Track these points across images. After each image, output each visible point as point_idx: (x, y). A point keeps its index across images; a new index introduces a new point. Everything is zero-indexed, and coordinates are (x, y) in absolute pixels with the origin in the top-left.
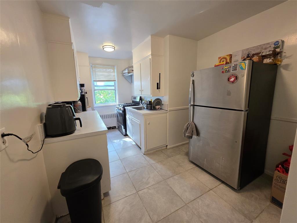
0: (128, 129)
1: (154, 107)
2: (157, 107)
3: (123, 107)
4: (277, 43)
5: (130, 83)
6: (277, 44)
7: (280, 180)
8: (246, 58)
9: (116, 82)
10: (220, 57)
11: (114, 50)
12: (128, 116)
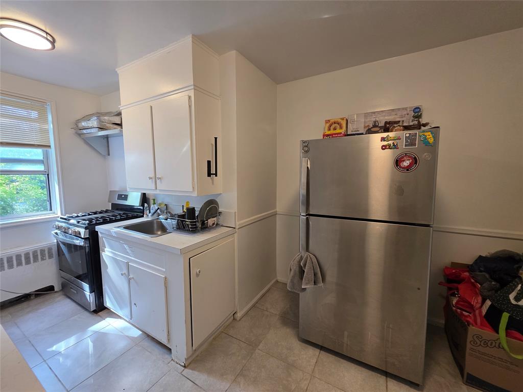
0: (110, 288)
1: (203, 223)
2: (210, 221)
3: (86, 228)
4: (417, 110)
5: (104, 156)
6: (418, 112)
7: (479, 342)
8: (372, 128)
9: (52, 151)
10: (329, 121)
11: (49, 46)
12: (110, 255)
